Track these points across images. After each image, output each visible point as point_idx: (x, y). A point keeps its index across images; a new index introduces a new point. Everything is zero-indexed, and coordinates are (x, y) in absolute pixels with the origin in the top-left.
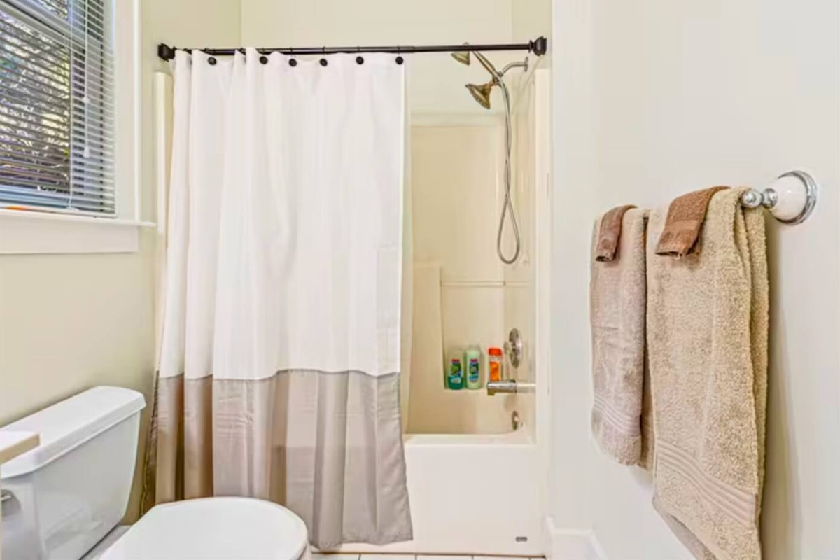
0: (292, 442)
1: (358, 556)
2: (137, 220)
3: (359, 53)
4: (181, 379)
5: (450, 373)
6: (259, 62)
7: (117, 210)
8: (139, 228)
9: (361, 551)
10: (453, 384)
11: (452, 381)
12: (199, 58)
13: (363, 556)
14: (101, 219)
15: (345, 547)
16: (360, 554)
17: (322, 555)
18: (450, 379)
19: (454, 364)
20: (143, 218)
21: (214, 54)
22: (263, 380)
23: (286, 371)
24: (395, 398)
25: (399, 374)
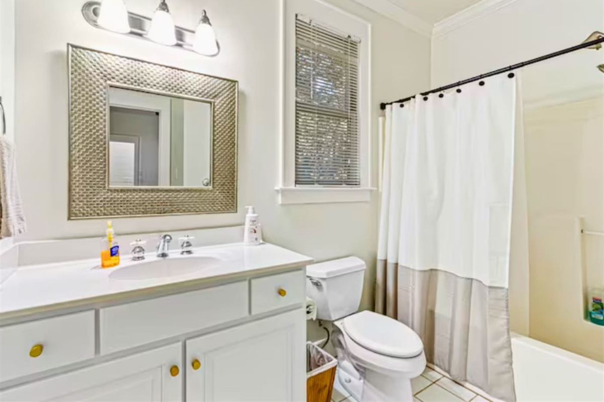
0: (438, 310)
1: (475, 395)
2: (369, 187)
3: (480, 79)
4: (385, 262)
5: (591, 309)
6: (423, 101)
7: (361, 183)
8: (371, 191)
9: (478, 393)
10: (594, 319)
11: (593, 316)
12: (396, 106)
13: (479, 396)
14: (355, 188)
15: (467, 385)
16: (478, 394)
17: (454, 383)
18: (591, 313)
19: (594, 302)
20: (372, 186)
21: (402, 102)
22: (421, 271)
23: (436, 270)
24: (503, 303)
25: (507, 289)
